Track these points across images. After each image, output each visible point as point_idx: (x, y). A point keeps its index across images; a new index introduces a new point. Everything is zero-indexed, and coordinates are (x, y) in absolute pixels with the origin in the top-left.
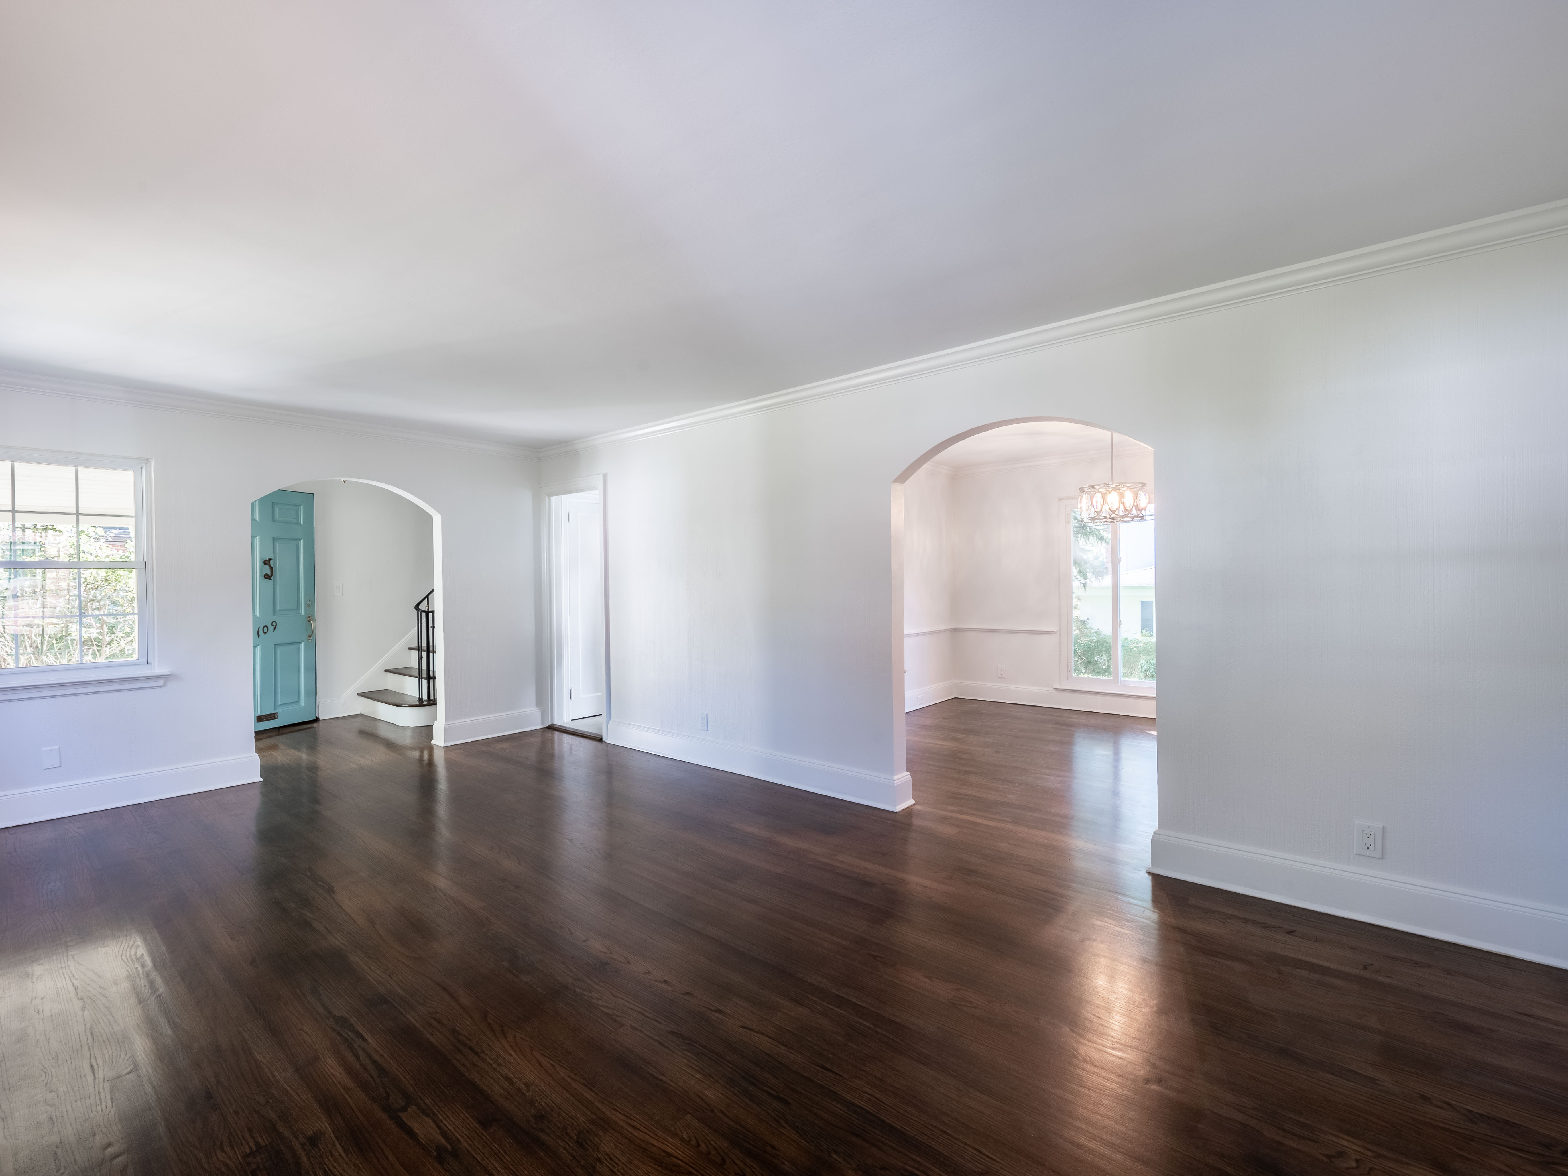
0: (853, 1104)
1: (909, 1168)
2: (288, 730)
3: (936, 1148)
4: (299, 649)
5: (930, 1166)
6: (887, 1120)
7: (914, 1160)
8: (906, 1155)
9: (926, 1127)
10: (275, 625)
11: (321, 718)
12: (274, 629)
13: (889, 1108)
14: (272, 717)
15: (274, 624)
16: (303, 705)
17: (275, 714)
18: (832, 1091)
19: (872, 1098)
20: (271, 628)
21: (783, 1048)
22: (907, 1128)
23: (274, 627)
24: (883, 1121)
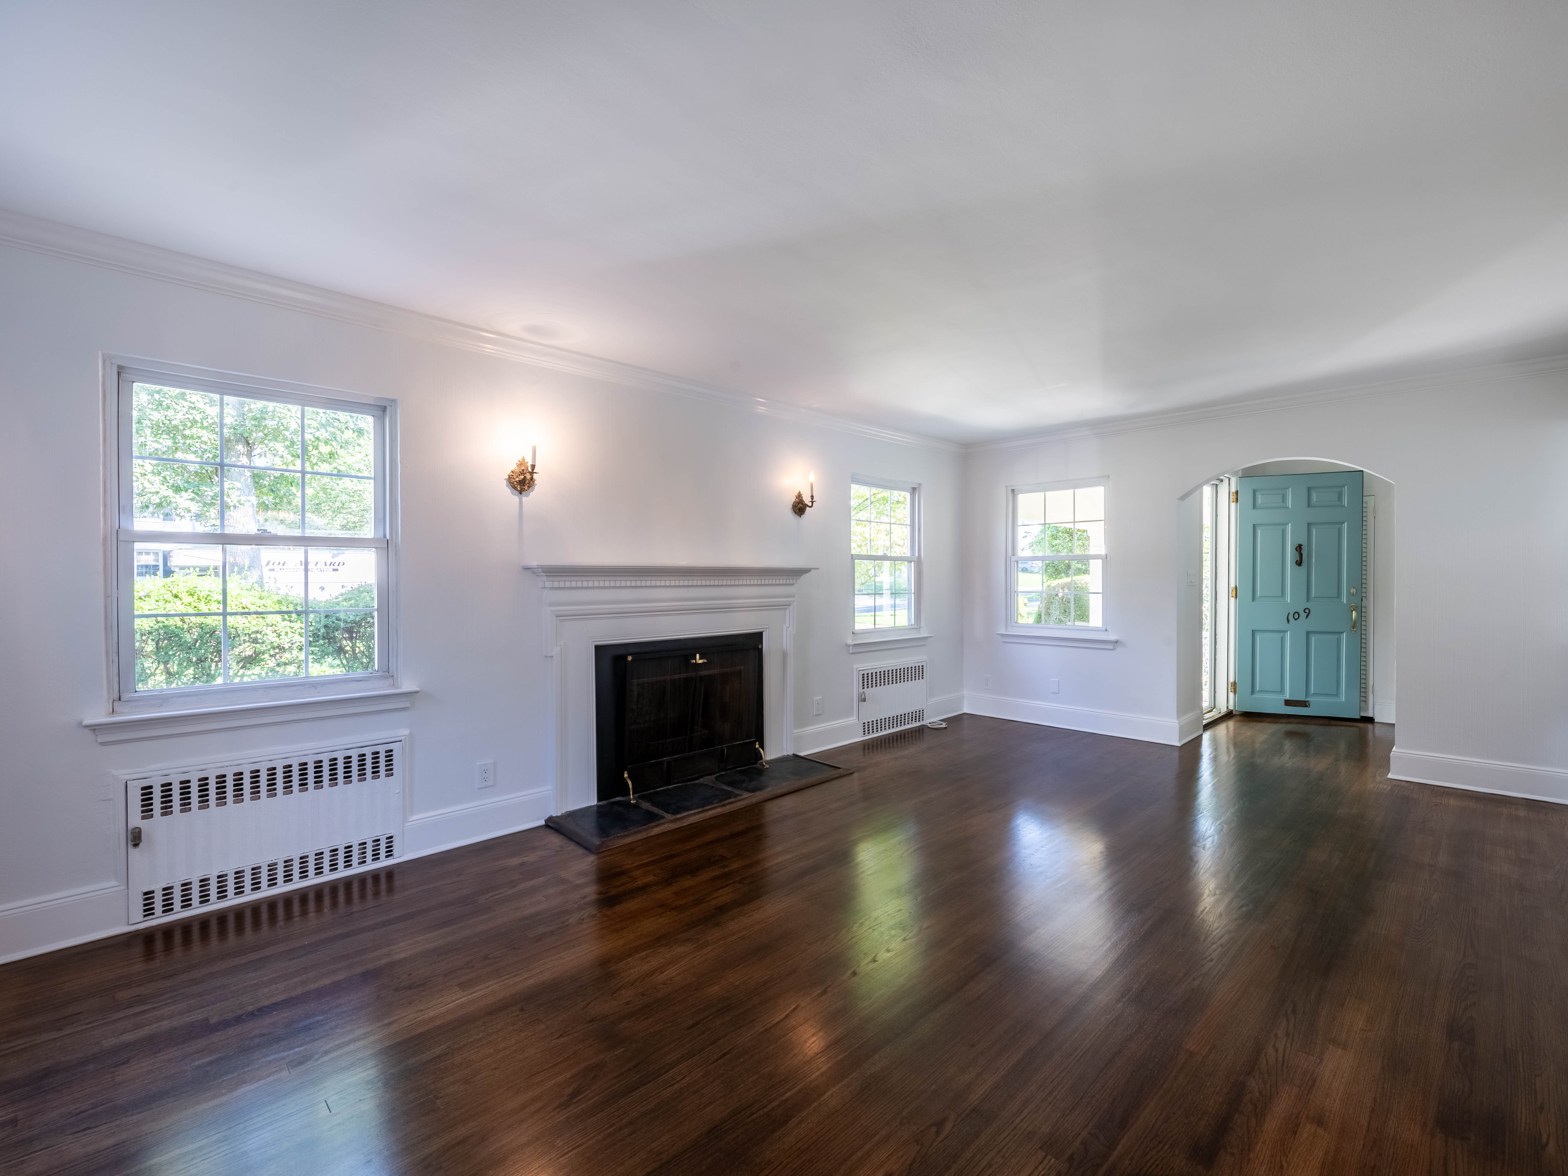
0: (673, 1068)
1: (587, 1093)
2: (1321, 722)
3: (598, 1115)
4: (1339, 642)
5: (582, 1107)
6: (644, 1087)
7: (593, 1097)
8: (600, 1093)
9: (625, 1113)
10: (1308, 614)
11: (1376, 721)
12: (1307, 616)
13: (658, 1091)
14: (1304, 704)
15: (1307, 611)
16: (1343, 700)
17: (1306, 701)
18: (694, 1056)
19: (675, 1081)
20: (1303, 615)
21: (761, 1030)
22: (629, 1100)
23: (1306, 614)
24: (644, 1085)
